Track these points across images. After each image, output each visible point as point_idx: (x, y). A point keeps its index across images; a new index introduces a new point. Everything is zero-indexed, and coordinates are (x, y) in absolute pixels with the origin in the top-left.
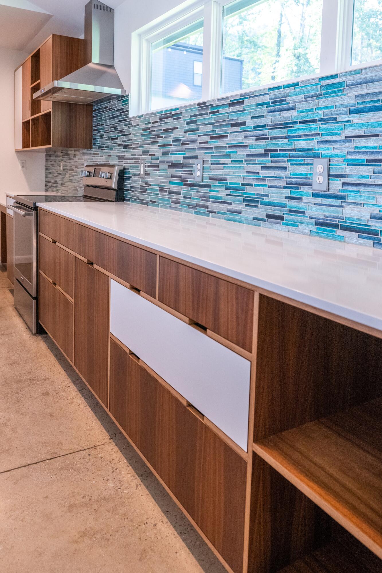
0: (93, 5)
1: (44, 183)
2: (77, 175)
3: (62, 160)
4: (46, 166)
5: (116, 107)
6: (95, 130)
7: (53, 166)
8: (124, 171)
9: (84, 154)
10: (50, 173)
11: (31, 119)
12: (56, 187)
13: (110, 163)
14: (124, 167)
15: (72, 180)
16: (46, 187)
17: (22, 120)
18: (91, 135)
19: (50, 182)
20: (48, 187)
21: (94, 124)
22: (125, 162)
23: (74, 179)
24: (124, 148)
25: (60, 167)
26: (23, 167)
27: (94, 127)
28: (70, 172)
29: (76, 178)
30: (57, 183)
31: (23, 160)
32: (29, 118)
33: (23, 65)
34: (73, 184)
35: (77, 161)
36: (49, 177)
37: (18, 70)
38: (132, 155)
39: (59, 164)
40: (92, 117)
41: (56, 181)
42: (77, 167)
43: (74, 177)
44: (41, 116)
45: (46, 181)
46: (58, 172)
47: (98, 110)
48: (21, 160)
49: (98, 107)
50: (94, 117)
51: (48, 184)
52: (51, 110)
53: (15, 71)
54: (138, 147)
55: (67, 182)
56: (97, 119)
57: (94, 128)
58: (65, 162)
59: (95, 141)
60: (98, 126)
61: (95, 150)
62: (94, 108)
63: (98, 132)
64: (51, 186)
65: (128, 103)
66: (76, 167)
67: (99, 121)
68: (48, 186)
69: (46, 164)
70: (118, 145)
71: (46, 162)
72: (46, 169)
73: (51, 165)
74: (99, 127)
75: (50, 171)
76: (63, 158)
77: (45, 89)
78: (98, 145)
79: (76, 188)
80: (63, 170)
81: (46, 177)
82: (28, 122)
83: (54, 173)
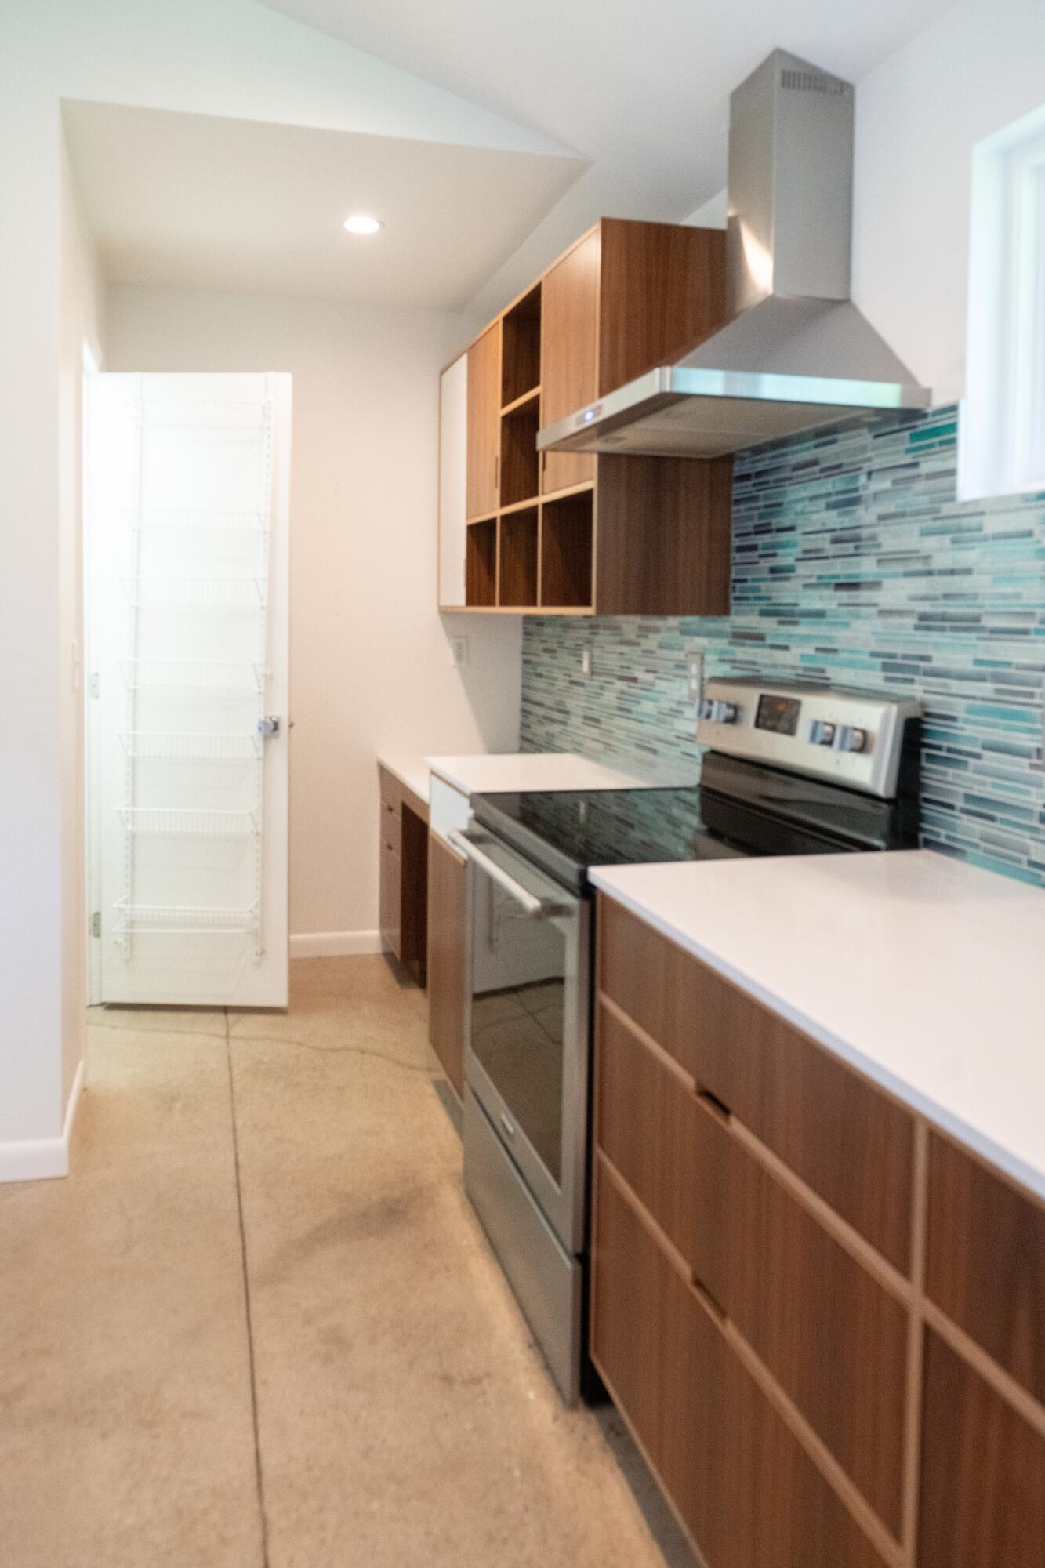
0: (778, 77)
1: (517, 704)
2: (656, 701)
3: (589, 642)
4: (524, 653)
5: (869, 459)
6: (740, 549)
7: (551, 657)
8: (923, 722)
9: (685, 632)
10: (540, 675)
11: (504, 518)
12: (564, 723)
13: (828, 679)
14: (923, 704)
15: (629, 711)
16: (523, 716)
17: (468, 518)
18: (727, 565)
19: (541, 705)
20: (532, 719)
21: (736, 528)
22: (927, 684)
23: (635, 708)
24: (917, 628)
25: (580, 662)
26: (459, 657)
27: (737, 536)
28: (621, 685)
29: (647, 707)
30: (567, 713)
31: (460, 638)
32: (496, 511)
33: (471, 350)
34: (632, 725)
35: (652, 652)
36: (536, 689)
37: (451, 369)
38: (977, 662)
39: (576, 651)
40: (729, 502)
41: (562, 703)
42: (654, 672)
43: (638, 703)
44: (546, 505)
45: (525, 699)
46: (569, 676)
47: (759, 474)
48: (454, 637)
49: (760, 467)
50: (738, 502)
51: (530, 707)
52: (591, 484)
53: (442, 373)
54: (1024, 632)
55: (611, 716)
56: (758, 508)
57: (736, 542)
58: (603, 647)
59: (742, 590)
60: (757, 533)
61: (744, 619)
62: (738, 469)
63: (762, 556)
64: (545, 718)
65: (953, 441)
66: (648, 671)
67: (761, 516)
68: (530, 713)
69: (524, 647)
70: (881, 612)
71: (525, 640)
72: (526, 662)
73: (546, 650)
74: (766, 538)
75: (540, 670)
76: (592, 634)
77: (600, 407)
78: (763, 605)
79: (649, 742)
80: (593, 673)
81: (525, 686)
82: (491, 523)
83: (556, 679)
